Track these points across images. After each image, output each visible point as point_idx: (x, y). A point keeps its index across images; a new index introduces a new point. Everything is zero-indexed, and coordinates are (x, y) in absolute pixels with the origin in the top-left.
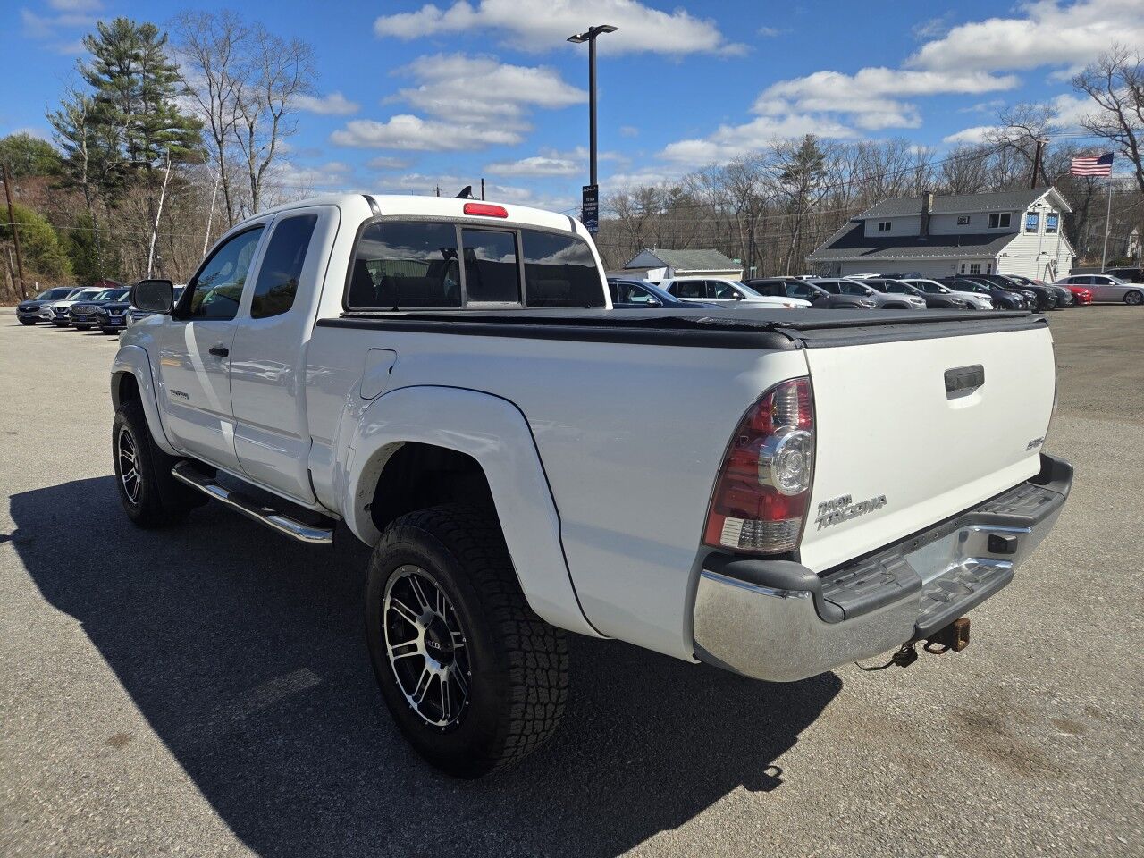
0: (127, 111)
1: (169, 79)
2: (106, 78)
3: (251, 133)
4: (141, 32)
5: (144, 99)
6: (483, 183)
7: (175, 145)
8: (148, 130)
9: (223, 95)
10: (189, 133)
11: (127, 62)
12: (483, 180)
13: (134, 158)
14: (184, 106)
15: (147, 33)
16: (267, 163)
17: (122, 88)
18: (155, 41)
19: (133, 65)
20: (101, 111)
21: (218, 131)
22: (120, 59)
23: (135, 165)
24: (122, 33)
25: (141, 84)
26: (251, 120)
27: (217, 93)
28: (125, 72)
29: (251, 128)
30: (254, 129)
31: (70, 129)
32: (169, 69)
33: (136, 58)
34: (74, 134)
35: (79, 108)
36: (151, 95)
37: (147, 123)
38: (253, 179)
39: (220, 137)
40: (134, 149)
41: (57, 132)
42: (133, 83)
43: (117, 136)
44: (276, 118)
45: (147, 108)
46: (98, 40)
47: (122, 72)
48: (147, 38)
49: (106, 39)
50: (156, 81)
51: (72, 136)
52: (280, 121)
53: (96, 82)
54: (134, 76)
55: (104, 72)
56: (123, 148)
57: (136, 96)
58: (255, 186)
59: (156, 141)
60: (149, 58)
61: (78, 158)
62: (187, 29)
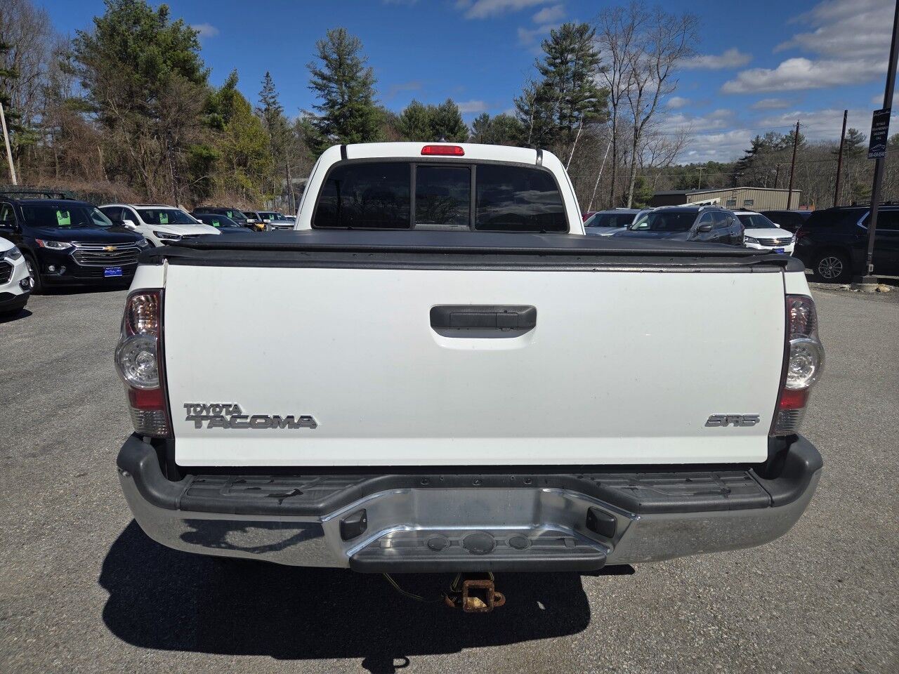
0: (562, 90)
1: (591, 63)
2: (552, 68)
3: (640, 94)
4: (578, 31)
5: (573, 80)
6: (846, 115)
7: (589, 111)
8: (572, 102)
9: (622, 69)
10: (601, 100)
11: (566, 55)
12: (846, 112)
13: (561, 123)
14: (599, 80)
15: (582, 31)
16: (648, 117)
17: (560, 74)
18: (586, 36)
19: (570, 56)
20: (545, 93)
21: (615, 96)
22: (562, 54)
23: (561, 129)
24: (567, 34)
25: (573, 69)
26: (641, 84)
27: (618, 69)
28: (565, 62)
29: (640, 91)
30: (643, 91)
31: (526, 108)
32: (593, 55)
33: (572, 51)
34: (528, 110)
35: (533, 92)
36: (579, 76)
37: (572, 97)
38: (636, 130)
39: (616, 102)
40: (562, 117)
41: (518, 110)
42: (567, 70)
43: (553, 109)
44: (661, 81)
45: (574, 86)
46: (550, 42)
47: (562, 63)
48: (581, 36)
49: (555, 41)
50: (583, 66)
51: (526, 113)
52: (662, 83)
53: (545, 72)
54: (570, 64)
55: (551, 65)
56: (556, 117)
57: (568, 79)
58: (637, 136)
59: (577, 110)
60: (581, 49)
61: (528, 128)
62: (604, 22)
